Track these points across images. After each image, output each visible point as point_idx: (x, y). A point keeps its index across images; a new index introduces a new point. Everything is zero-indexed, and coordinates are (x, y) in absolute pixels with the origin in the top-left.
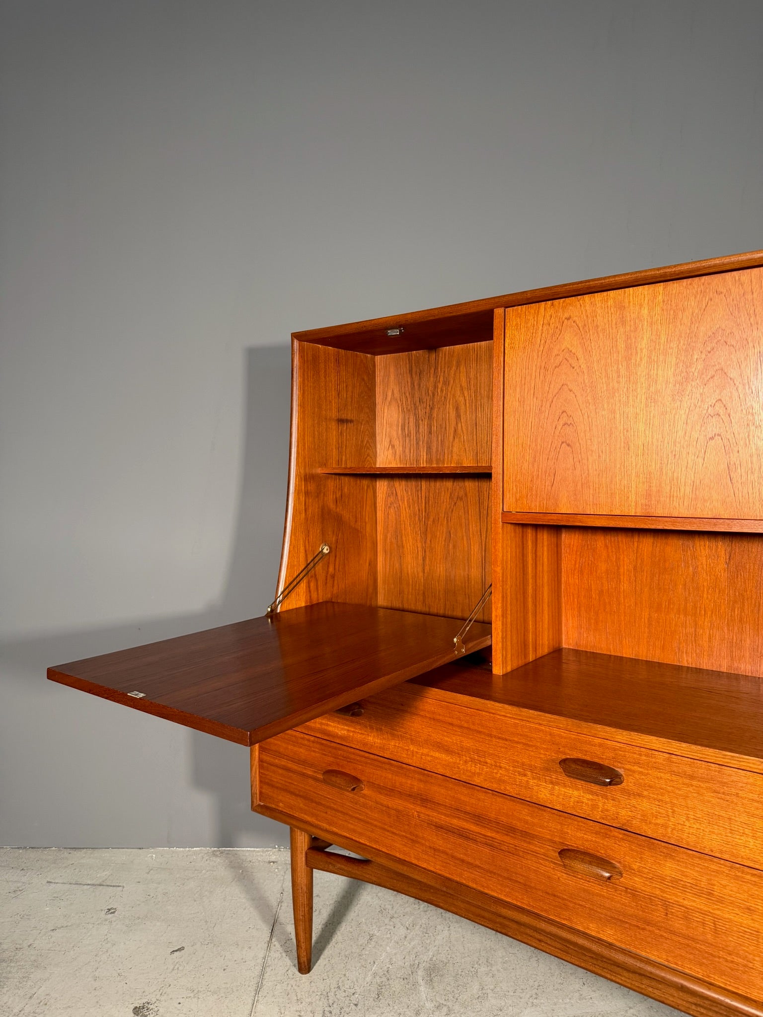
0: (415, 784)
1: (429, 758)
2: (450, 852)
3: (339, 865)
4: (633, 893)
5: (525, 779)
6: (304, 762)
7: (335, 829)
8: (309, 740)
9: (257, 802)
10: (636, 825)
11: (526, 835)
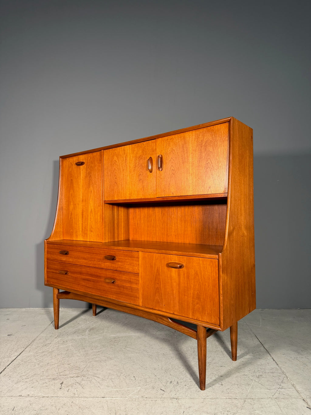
0: (78, 269)
1: (82, 262)
2: (86, 285)
3: (64, 296)
4: (118, 286)
5: (99, 262)
6: (56, 270)
7: (63, 286)
8: (57, 263)
9: (46, 283)
10: (118, 269)
11: (100, 277)
